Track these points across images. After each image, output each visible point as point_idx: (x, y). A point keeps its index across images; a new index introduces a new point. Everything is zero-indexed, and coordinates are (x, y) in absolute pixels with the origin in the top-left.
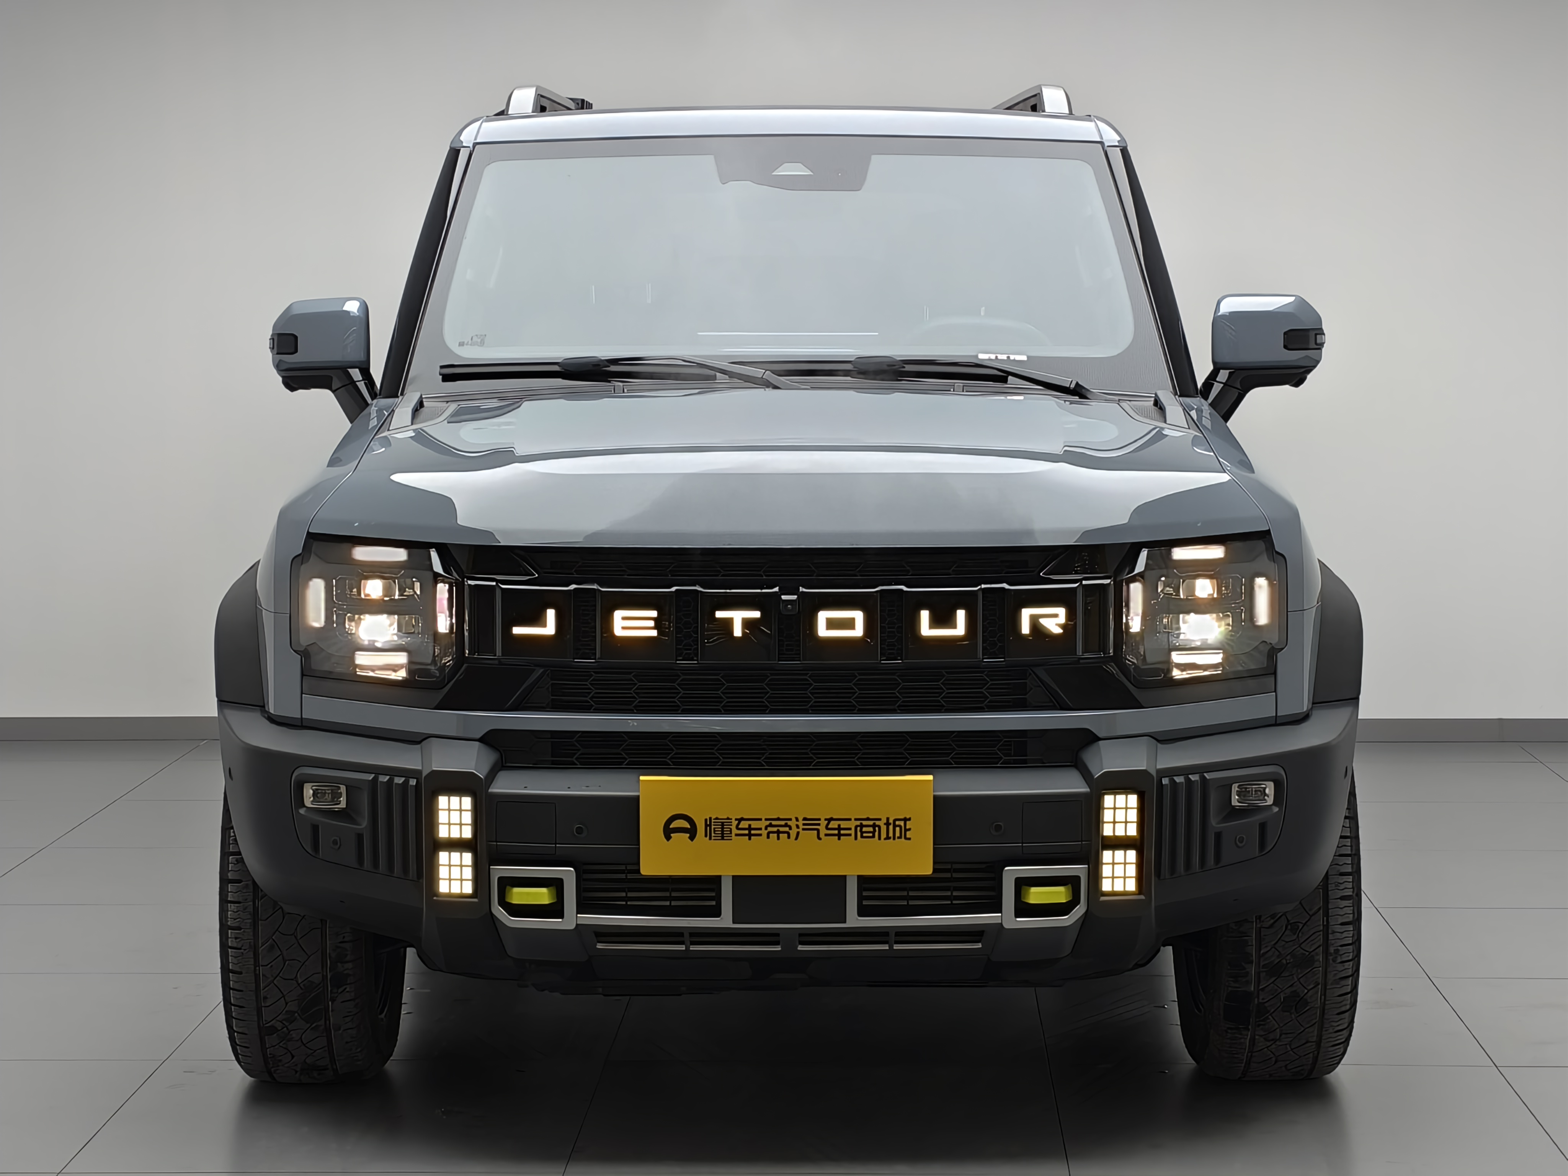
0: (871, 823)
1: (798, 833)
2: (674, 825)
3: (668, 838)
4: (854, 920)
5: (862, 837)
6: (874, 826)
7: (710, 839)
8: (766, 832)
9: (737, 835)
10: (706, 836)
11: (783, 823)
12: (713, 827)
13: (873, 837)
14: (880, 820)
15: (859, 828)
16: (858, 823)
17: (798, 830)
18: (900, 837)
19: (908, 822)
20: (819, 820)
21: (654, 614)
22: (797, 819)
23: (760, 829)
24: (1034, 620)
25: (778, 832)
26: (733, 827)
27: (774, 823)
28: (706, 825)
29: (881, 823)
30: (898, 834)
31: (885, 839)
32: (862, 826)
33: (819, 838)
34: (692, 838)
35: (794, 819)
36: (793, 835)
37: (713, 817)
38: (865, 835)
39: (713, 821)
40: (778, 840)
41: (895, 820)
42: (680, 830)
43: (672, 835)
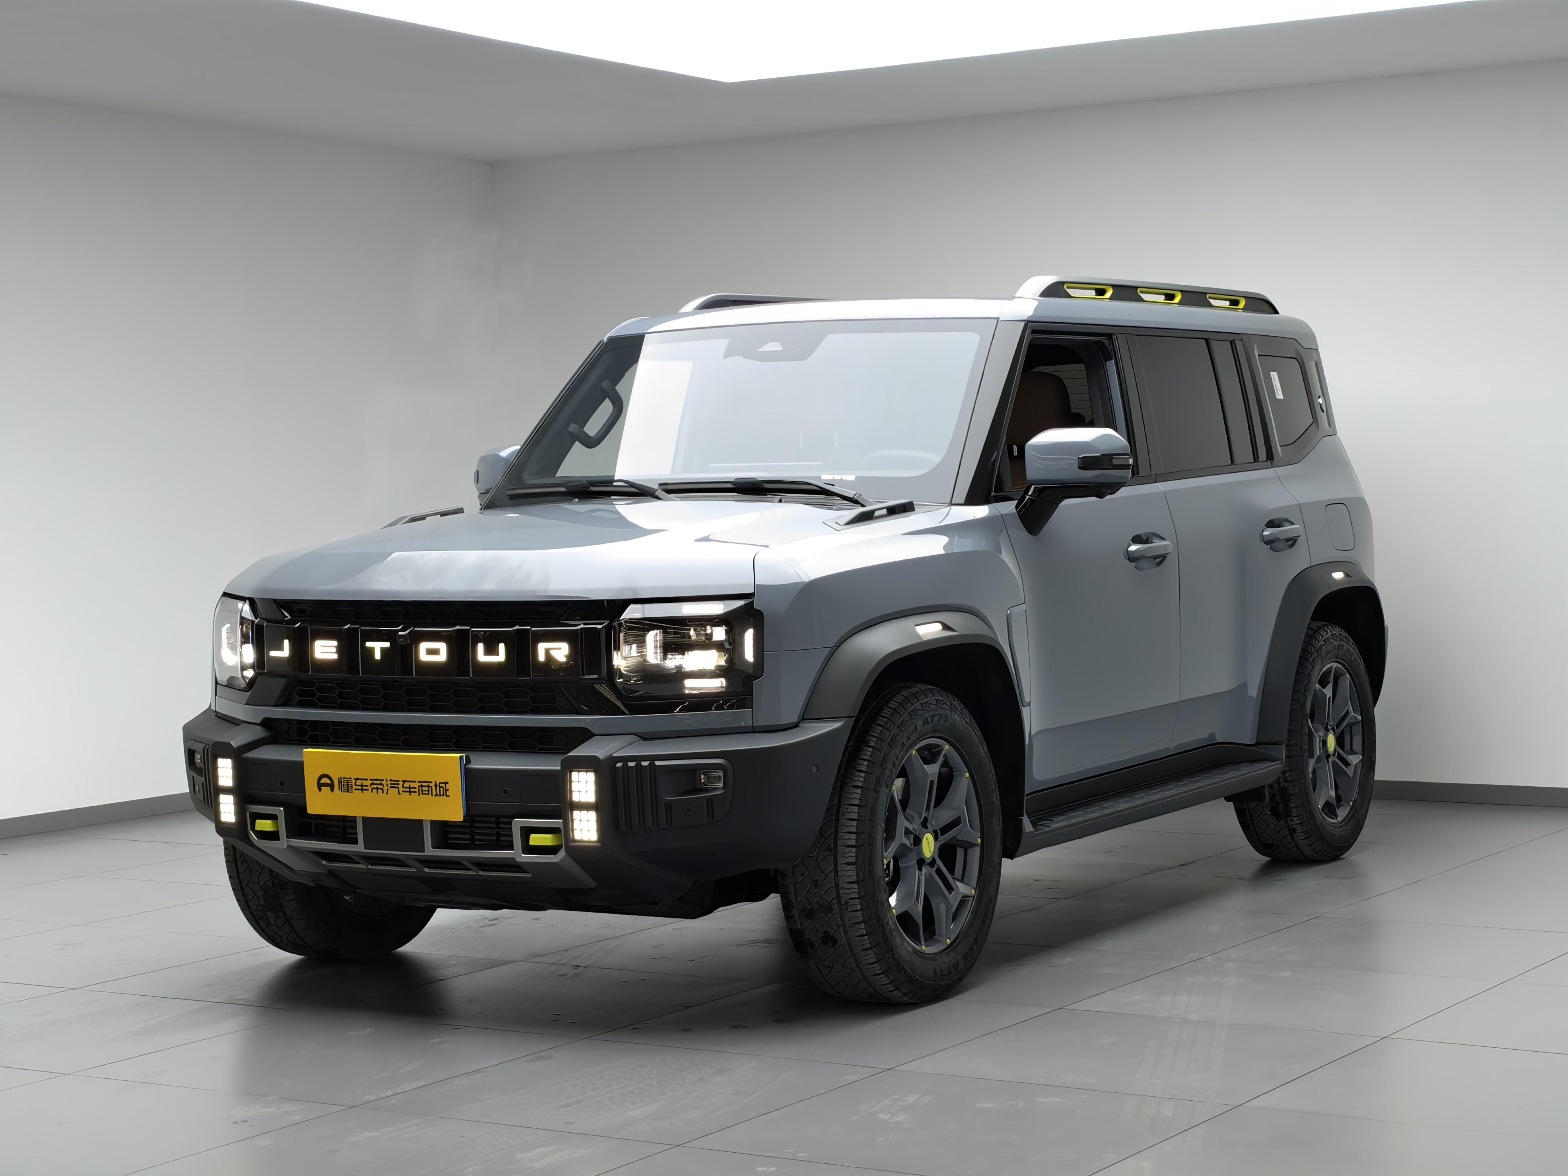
0: (426, 784)
1: (388, 789)
2: (322, 781)
3: (320, 790)
4: (430, 851)
5: (422, 794)
6: (428, 786)
7: (342, 791)
8: (371, 788)
9: (356, 789)
10: (339, 790)
11: (379, 782)
12: (343, 783)
13: (428, 794)
14: (431, 782)
15: (420, 788)
16: (420, 784)
17: (388, 787)
18: (443, 795)
19: (447, 785)
20: (398, 781)
21: (336, 644)
22: (387, 780)
23: (367, 786)
24: (547, 651)
25: (377, 789)
26: (353, 784)
27: (375, 782)
28: (339, 782)
29: (432, 785)
30: (442, 793)
31: (435, 796)
32: (422, 786)
33: (399, 794)
34: (332, 790)
35: (385, 780)
36: (385, 791)
37: (342, 777)
38: (424, 792)
39: (342, 779)
40: (377, 793)
41: (440, 783)
42: (325, 785)
43: (322, 788)
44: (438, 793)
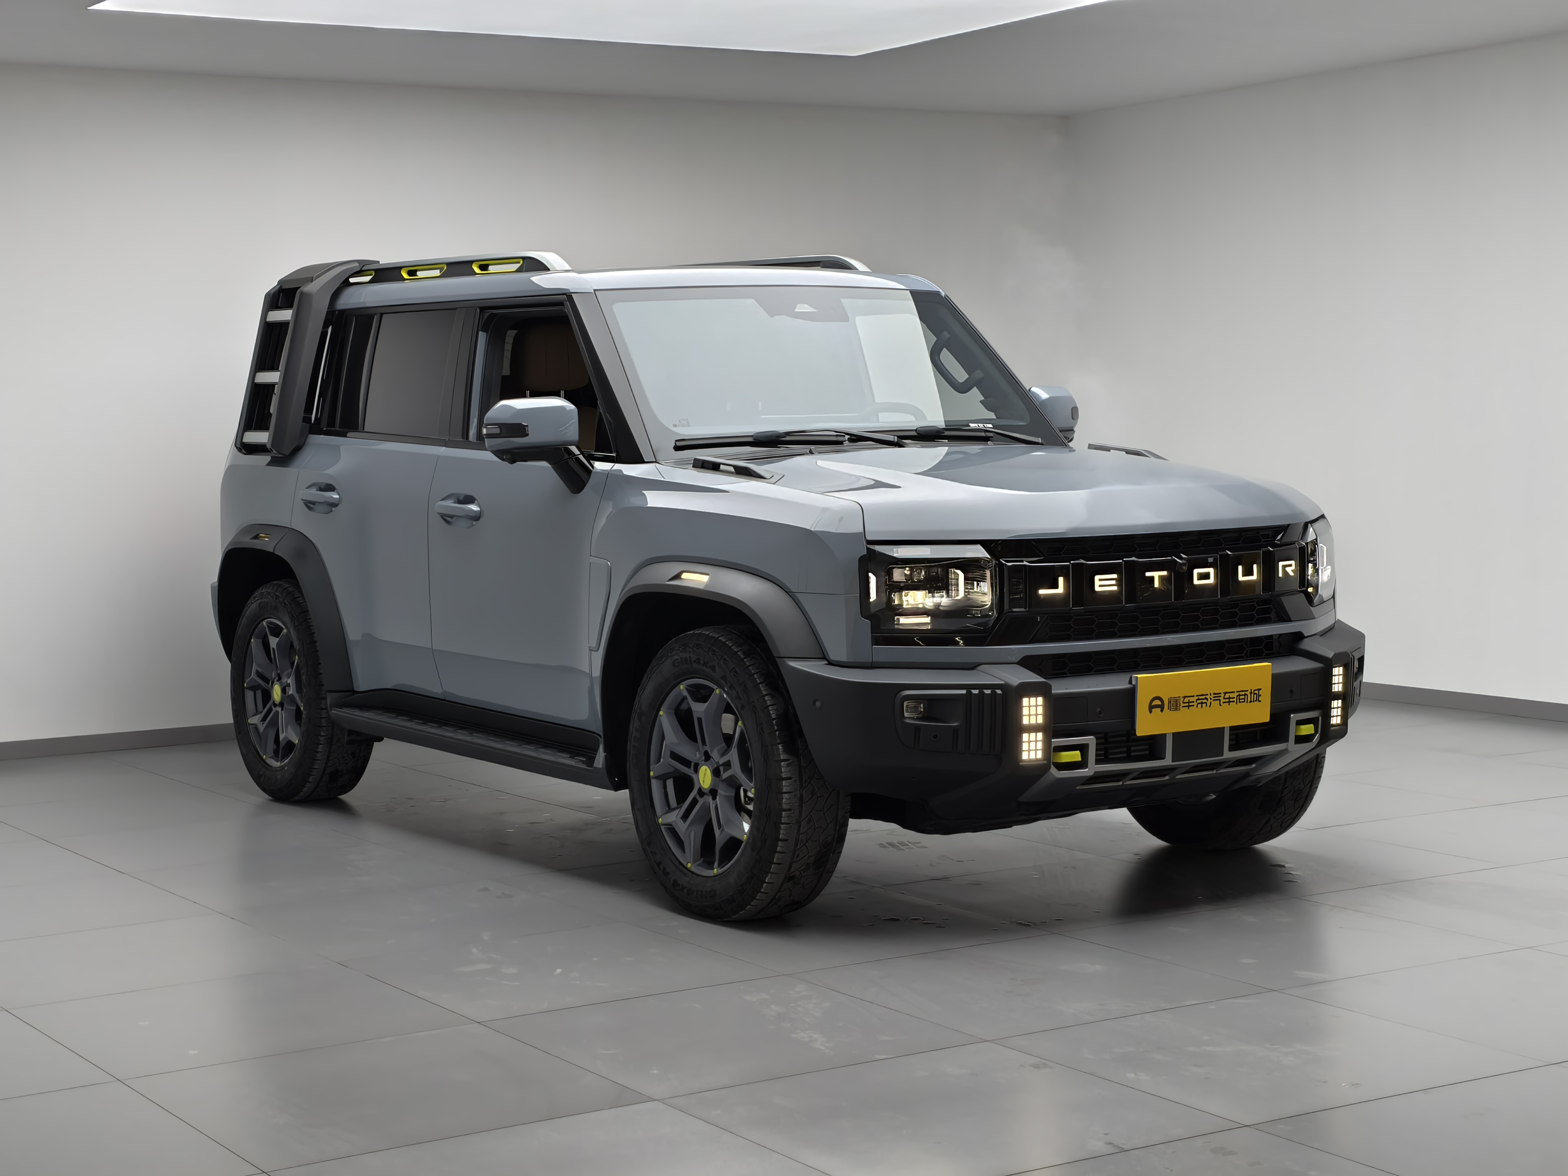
0: (1243, 693)
1: (1211, 703)
2: (1154, 703)
3: (1151, 712)
4: (1228, 755)
5: (1240, 702)
6: (1245, 695)
7: (1170, 710)
8: (1197, 703)
9: (1183, 707)
10: (1168, 709)
11: (1204, 697)
12: (1172, 703)
13: (1244, 702)
14: (1247, 691)
15: (1238, 697)
16: (1238, 694)
17: (1211, 701)
18: (1256, 701)
19: (1259, 691)
20: (1220, 693)
21: (1115, 576)
22: (1211, 694)
23: (1193, 702)
24: (1284, 568)
25: (1202, 703)
26: (1181, 702)
27: (1200, 697)
28: (1169, 702)
29: (1248, 693)
30: (1255, 699)
31: (1250, 702)
33: (1220, 705)
34: (1162, 711)
35: (1209, 695)
36: (1208, 704)
37: (1172, 697)
38: (1241, 701)
39: (1172, 699)
40: (1202, 707)
41: (1254, 690)
42: (1157, 706)
43: (1153, 710)
44: (1252, 700)
